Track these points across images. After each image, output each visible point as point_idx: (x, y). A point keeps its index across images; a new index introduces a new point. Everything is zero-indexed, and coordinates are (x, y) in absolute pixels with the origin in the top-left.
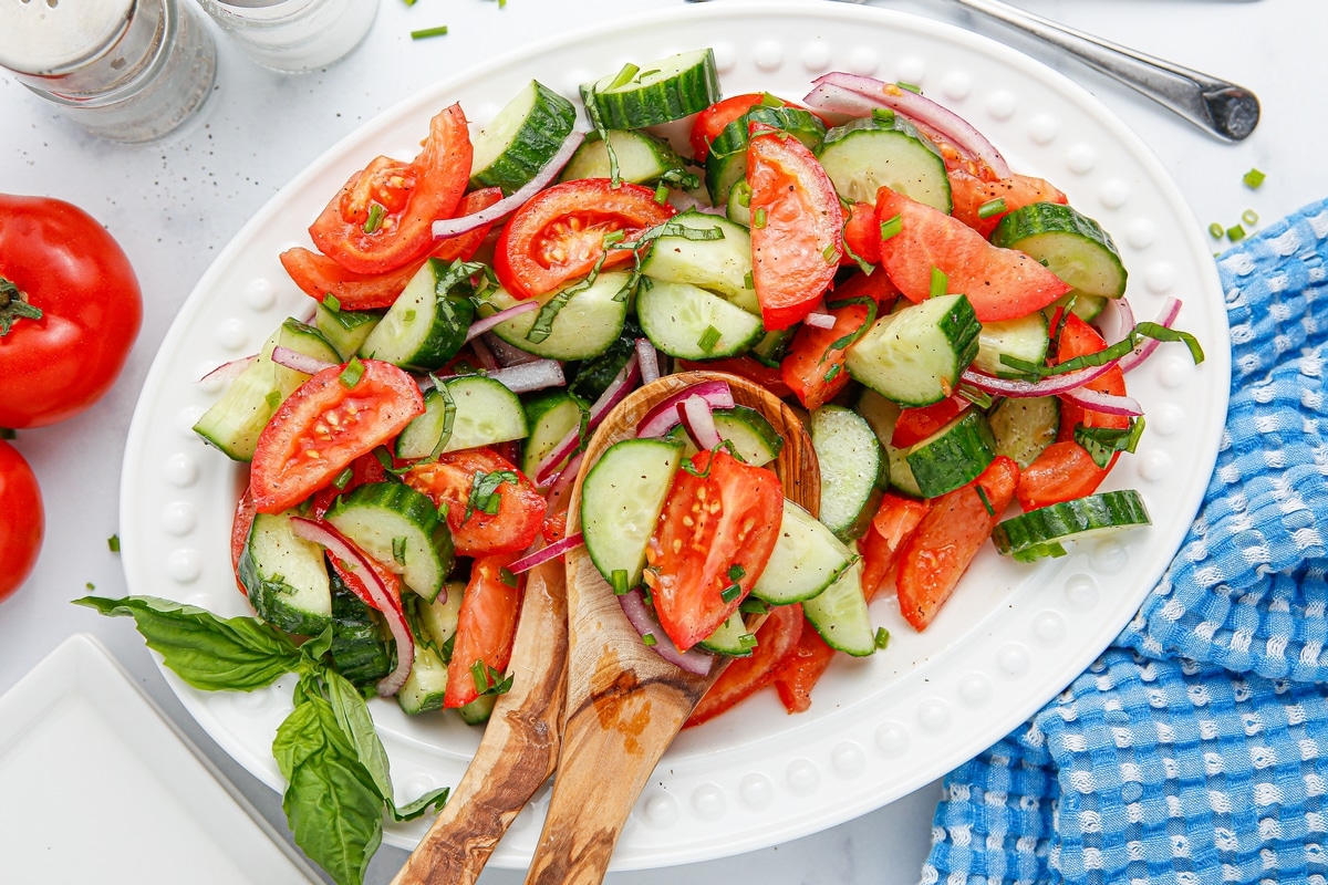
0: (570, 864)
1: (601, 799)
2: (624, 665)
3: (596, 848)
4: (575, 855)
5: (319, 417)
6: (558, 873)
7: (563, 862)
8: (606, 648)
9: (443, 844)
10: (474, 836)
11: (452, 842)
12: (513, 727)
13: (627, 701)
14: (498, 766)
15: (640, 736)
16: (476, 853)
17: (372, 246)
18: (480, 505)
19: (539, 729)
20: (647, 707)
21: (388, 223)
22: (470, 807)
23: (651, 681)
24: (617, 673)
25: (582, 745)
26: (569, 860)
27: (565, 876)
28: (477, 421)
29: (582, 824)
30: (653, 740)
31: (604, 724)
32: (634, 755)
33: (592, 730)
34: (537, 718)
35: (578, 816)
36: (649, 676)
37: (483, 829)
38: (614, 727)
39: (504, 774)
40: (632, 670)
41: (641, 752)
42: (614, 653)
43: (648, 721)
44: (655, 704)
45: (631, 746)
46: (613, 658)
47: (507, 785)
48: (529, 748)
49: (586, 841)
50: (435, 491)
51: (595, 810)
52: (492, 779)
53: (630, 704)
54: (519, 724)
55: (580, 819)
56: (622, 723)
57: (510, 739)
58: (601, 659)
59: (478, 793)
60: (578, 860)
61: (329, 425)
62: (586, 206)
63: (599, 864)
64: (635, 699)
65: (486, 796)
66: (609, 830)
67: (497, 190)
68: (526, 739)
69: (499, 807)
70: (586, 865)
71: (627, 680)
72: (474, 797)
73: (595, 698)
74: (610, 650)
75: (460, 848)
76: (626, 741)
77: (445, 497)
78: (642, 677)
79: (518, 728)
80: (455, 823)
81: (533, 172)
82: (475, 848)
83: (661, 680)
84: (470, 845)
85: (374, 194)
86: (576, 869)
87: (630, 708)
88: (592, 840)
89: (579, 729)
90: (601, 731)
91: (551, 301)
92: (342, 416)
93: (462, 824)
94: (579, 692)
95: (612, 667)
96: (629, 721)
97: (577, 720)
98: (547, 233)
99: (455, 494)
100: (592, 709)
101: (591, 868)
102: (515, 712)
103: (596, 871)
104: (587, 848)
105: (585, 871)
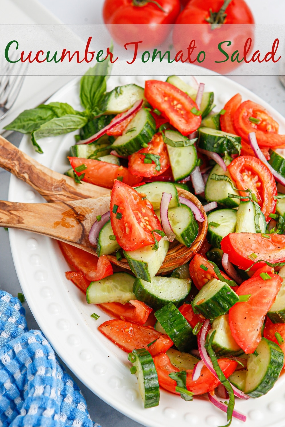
0: (9, 211)
1: (35, 217)
2: (87, 216)
3: (16, 218)
4: (12, 212)
5: (179, 102)
6: (5, 208)
7: (9, 208)
8: (93, 209)
9: (16, 154)
10: (19, 164)
11: (17, 157)
12: (60, 181)
13: (74, 219)
14: (45, 174)
15: (61, 226)
16: (13, 164)
17: (243, 119)
18: (147, 156)
19: (59, 189)
20: (73, 226)
21: (253, 125)
22: (30, 164)
23: (83, 226)
24: (84, 214)
25: (54, 208)
26: (10, 210)
27: (4, 210)
28: (180, 159)
29: (24, 213)
30: (60, 231)
31: (64, 214)
32: (53, 225)
33: (61, 210)
34: (63, 189)
35: (27, 211)
36: (85, 225)
37: (22, 167)
38: (64, 217)
39: (42, 176)
40: (86, 219)
41: (54, 227)
42: (91, 212)
43: (67, 227)
44: (74, 229)
45: (57, 224)
46: (89, 212)
47: (38, 176)
48: (52, 185)
49: (18, 214)
50: (153, 143)
51: (31, 215)
52: (40, 172)
53: (73, 221)
54: (61, 182)
55: (27, 212)
56: (65, 219)
57: (55, 180)
58: (88, 208)
59: (35, 167)
60: (11, 213)
61: (177, 105)
62: (266, 186)
63: (10, 220)
64: (75, 222)
65: (34, 169)
66: (23, 221)
67: (269, 158)
68: (55, 184)
69: (30, 173)
70: (9, 216)
71: (82, 218)
72: (34, 166)
73: (73, 209)
74: (92, 210)
75: (15, 159)
76: (58, 222)
77: (150, 146)
78: (84, 223)
79: (60, 182)
80: (24, 158)
81: (278, 170)
82: (15, 164)
83: (84, 229)
84: (16, 162)
85: (264, 120)
86: (7, 213)
87: (72, 221)
88: (19, 216)
89: (60, 206)
90: (60, 213)
91: (227, 176)
92: (180, 109)
93: (24, 161)
94: (75, 203)
95: (86, 213)
96: (66, 221)
97: (64, 205)
98: (254, 173)
99: (151, 149)
100: (69, 209)
101: (8, 218)
102: (65, 181)
103: (7, 220)
104: (16, 215)
105: (7, 216)
